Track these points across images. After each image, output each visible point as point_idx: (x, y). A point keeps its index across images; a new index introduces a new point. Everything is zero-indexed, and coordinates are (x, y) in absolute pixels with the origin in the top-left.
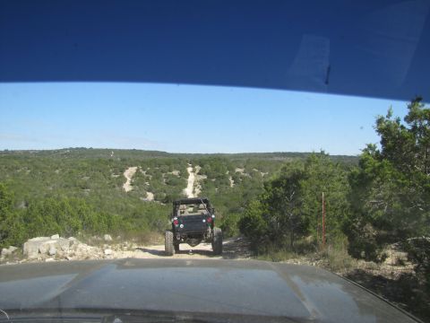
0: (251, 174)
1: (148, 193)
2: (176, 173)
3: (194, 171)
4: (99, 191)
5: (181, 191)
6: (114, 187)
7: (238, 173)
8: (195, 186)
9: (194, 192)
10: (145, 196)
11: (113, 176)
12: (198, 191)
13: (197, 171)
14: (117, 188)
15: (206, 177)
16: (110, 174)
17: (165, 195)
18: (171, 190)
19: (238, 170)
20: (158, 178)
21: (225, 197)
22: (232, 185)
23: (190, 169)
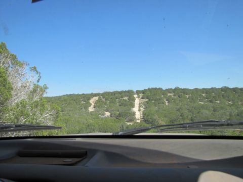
0: (179, 96)
1: (105, 112)
2: (126, 98)
3: (138, 97)
4: (70, 112)
5: (130, 109)
6: (82, 109)
7: (170, 96)
8: (140, 106)
9: (139, 110)
10: (103, 114)
11: (82, 102)
12: (142, 109)
13: (141, 97)
14: (84, 110)
15: (147, 100)
16: (80, 102)
17: (118, 113)
18: (122, 109)
19: (169, 94)
20: (113, 102)
21: (164, 112)
22: (167, 104)
23: (136, 96)
